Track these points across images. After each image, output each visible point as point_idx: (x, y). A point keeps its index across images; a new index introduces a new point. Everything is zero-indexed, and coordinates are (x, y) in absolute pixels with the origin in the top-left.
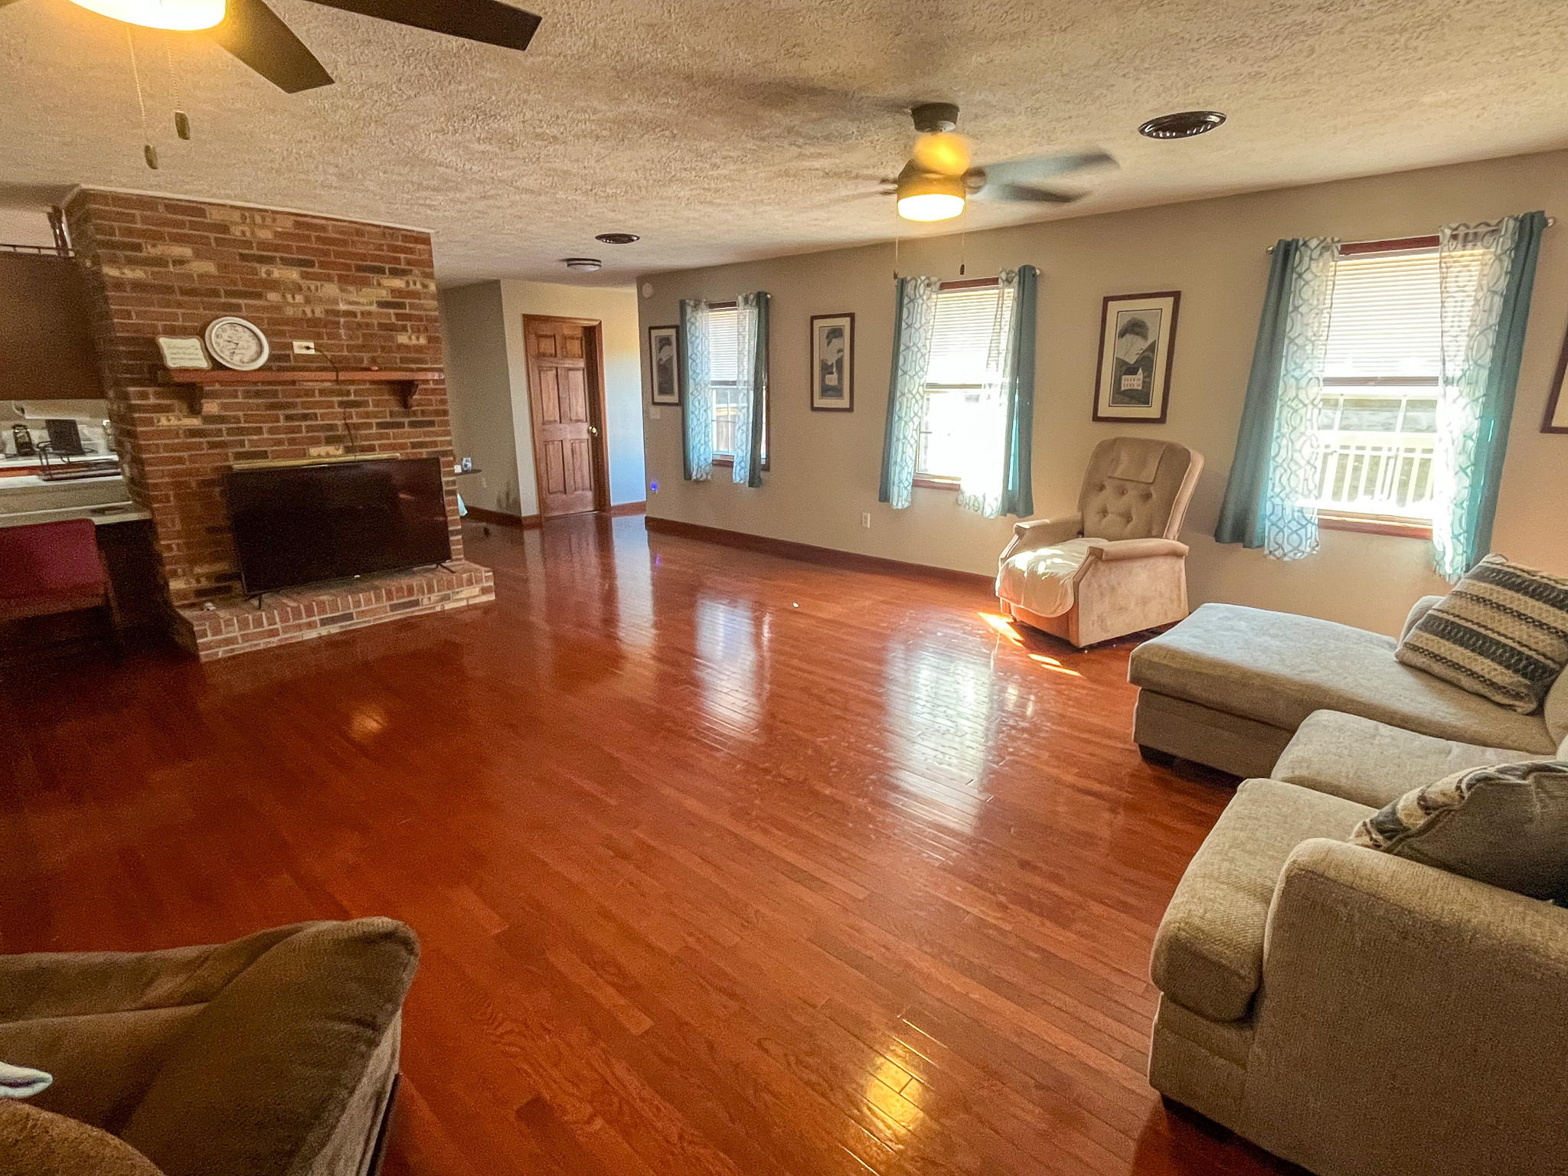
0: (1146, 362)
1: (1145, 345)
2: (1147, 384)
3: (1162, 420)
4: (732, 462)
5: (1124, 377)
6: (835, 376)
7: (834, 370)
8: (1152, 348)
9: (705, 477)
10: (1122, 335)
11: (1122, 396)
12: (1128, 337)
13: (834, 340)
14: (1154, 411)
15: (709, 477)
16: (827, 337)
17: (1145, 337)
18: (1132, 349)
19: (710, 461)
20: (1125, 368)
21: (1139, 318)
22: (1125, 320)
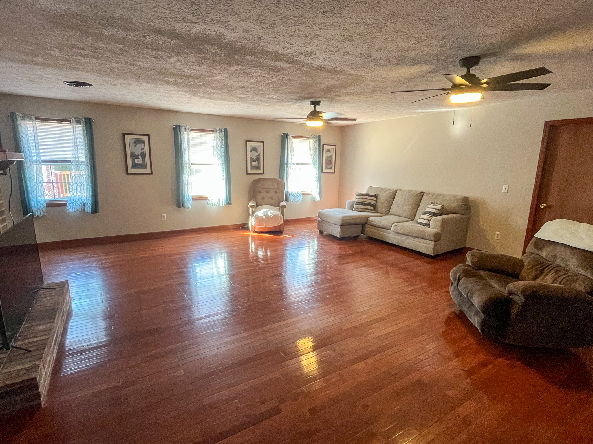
0: (258, 158)
1: (257, 154)
2: (259, 164)
3: (263, 173)
4: (67, 203)
5: (253, 162)
6: (141, 159)
7: (140, 157)
8: (259, 155)
9: (42, 214)
10: (251, 151)
11: (253, 168)
12: (253, 152)
13: (138, 145)
14: (261, 171)
15: (45, 214)
16: (134, 143)
17: (257, 152)
18: (254, 155)
19: (45, 205)
20: (253, 160)
21: (255, 147)
22: (251, 148)
